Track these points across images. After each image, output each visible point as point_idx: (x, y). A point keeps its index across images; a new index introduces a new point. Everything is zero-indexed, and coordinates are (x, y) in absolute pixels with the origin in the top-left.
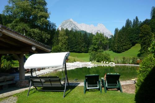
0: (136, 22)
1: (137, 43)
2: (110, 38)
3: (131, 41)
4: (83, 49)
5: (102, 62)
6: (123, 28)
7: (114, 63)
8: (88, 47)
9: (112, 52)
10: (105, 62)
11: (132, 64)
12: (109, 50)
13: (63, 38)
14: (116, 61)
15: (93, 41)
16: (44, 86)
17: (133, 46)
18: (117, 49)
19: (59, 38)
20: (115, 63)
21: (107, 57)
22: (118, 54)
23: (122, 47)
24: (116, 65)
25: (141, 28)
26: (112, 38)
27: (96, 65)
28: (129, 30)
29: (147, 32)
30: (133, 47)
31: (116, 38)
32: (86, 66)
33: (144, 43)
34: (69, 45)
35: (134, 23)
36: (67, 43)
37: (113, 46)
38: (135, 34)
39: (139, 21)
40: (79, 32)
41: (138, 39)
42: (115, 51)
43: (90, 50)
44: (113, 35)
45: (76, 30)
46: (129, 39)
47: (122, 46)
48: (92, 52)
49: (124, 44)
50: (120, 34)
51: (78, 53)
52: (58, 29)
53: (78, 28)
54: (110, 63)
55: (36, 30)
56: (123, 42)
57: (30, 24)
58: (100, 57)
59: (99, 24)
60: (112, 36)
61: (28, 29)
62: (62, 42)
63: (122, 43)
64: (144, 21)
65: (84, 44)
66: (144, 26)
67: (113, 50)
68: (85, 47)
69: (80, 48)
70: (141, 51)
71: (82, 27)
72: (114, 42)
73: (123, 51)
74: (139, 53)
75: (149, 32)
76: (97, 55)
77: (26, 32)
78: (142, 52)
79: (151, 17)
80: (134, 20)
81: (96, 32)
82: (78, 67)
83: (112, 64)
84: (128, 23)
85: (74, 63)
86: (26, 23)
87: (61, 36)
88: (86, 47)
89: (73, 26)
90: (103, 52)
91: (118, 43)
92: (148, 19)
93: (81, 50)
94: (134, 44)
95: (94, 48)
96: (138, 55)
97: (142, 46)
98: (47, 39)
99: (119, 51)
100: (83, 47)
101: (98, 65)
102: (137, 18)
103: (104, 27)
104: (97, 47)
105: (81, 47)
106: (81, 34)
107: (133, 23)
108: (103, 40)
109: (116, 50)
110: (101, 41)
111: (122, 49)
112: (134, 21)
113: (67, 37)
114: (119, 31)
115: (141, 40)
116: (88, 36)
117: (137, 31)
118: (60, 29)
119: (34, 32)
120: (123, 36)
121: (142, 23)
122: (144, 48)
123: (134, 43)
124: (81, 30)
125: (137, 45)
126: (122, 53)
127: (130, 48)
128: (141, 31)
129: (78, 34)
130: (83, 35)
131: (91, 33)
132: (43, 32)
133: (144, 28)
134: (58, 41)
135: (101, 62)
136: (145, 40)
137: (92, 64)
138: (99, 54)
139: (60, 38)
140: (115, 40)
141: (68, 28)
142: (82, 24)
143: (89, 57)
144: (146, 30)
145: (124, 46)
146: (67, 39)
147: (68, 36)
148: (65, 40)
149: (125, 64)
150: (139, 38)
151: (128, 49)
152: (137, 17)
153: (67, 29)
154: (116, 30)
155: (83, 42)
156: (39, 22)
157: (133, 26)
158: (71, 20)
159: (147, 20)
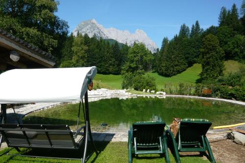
0: (196, 30)
1: (196, 63)
2: (155, 53)
3: (187, 58)
4: (111, 69)
5: (144, 90)
6: (176, 38)
7: (164, 93)
8: (119, 65)
9: (156, 75)
10: (148, 90)
11: (194, 95)
12: (153, 72)
13: (80, 48)
14: (168, 90)
15: (129, 56)
16: (34, 146)
17: (190, 66)
18: (166, 70)
19: (72, 49)
20: (167, 93)
21: (150, 82)
22: (167, 78)
23: (173, 68)
24: (167, 95)
25: (204, 39)
26: (157, 53)
27: (134, 95)
28: (185, 41)
29: (213, 46)
30: (190, 68)
31: (164, 54)
32: (118, 97)
33: (208, 64)
34: (89, 62)
35: (192, 31)
36: (86, 57)
37: (159, 66)
38: (194, 49)
39: (201, 28)
40: (106, 42)
41: (197, 56)
42: (162, 74)
43: (124, 70)
44: (160, 49)
45: (101, 37)
46: (183, 56)
47: (173, 66)
48: (127, 74)
49: (177, 63)
50: (171, 46)
51: (103, 74)
52: (72, 33)
53: (104, 35)
54: (157, 93)
55: (33, 31)
56: (175, 61)
57: (22, 19)
58: (139, 82)
59: (138, 30)
60: (158, 49)
61: (18, 27)
62: (79, 55)
63: (173, 61)
64: (207, 29)
65: (114, 60)
66: (208, 36)
67: (158, 72)
68: (114, 65)
69: (107, 67)
70: (201, 74)
71: (110, 33)
72: (160, 60)
73: (174, 75)
74: (199, 77)
75: (215, 47)
76: (134, 78)
77: (15, 32)
78: (203, 77)
79: (219, 23)
80: (193, 26)
81: (133, 43)
82: (104, 98)
83: (161, 94)
84: (184, 30)
85: (98, 90)
86: (14, 18)
87: (77, 45)
88: (116, 66)
89: (96, 31)
90: (144, 74)
91: (167, 61)
92: (214, 26)
93: (108, 70)
94: (190, 64)
95: (130, 67)
96: (197, 80)
97: (203, 67)
98: (52, 47)
99: (168, 74)
100: (111, 65)
101: (138, 95)
102: (197, 24)
103: (146, 35)
104: (135, 66)
105: (107, 65)
106: (108, 43)
107: (190, 31)
108: (146, 55)
109: (162, 72)
110: (142, 57)
111: (173, 71)
112: (193, 28)
113: (86, 48)
114: (169, 42)
115: (203, 57)
116: (121, 48)
117: (197, 43)
118: (75, 34)
119: (28, 34)
120: (175, 51)
121: (205, 32)
122: (207, 70)
123: (191, 62)
124: (109, 38)
125: (195, 65)
126: (172, 77)
127: (185, 70)
128: (204, 44)
129: (104, 44)
130: (112, 45)
131: (125, 43)
132: (44, 35)
133: (208, 40)
134: (71, 53)
135: (142, 91)
136: (210, 58)
137: (127, 93)
138: (137, 77)
139: (74, 49)
140: (162, 56)
141: (88, 34)
142: (111, 28)
143: (122, 82)
144: (212, 43)
145: (176, 66)
146: (86, 51)
147: (88, 46)
148: (83, 51)
149: (183, 95)
150: (200, 54)
151: (182, 72)
152: (197, 22)
153: (86, 36)
154: (165, 41)
155: (111, 57)
156: (38, 16)
157: (191, 36)
158: (94, 21)
159: (212, 28)
